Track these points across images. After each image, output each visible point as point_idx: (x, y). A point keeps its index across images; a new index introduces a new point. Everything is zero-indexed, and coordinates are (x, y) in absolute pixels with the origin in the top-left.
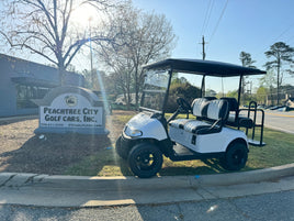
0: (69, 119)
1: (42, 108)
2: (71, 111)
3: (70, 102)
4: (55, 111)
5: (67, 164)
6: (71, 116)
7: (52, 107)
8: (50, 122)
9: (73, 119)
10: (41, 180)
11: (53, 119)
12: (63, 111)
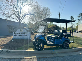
3: (21, 31)
4: (17, 33)
5: (18, 47)
7: (16, 32)
8: (16, 36)
9: (22, 35)
11: (17, 36)
12: (19, 33)
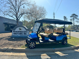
0: (20, 34)
10: (15, 49)
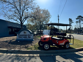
0: (24, 37)
1: (18, 34)
2: (25, 35)
6: (25, 36)
7: (20, 34)
10: (21, 51)
11: (20, 37)
12: (23, 35)
